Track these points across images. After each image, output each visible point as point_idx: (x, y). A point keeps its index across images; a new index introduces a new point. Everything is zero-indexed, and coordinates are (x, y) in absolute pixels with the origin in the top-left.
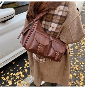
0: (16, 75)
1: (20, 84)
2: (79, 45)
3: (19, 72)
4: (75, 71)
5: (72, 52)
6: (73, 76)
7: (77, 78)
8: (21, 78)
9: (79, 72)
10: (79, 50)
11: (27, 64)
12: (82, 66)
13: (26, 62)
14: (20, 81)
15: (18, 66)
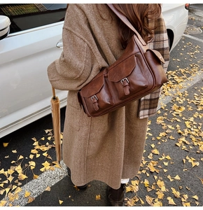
0: (6, 173)
1: (12, 194)
2: (166, 114)
3: (14, 167)
4: (148, 175)
5: (148, 129)
6: (142, 186)
7: (149, 190)
8: (17, 181)
9: (156, 177)
10: (163, 128)
11: (37, 150)
12: (166, 164)
13: (36, 143)
14: (14, 187)
15: (14, 152)
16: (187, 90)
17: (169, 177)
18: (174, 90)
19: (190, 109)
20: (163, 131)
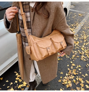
9: (77, 77)
16: (77, 34)
17: (83, 75)
19: (81, 42)
20: (73, 54)
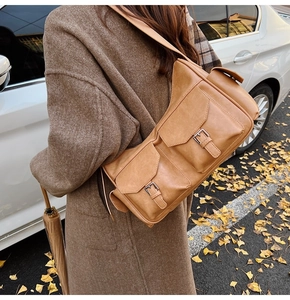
5: (240, 243)
13: (51, 263)
18: (280, 174)
20: (266, 247)
